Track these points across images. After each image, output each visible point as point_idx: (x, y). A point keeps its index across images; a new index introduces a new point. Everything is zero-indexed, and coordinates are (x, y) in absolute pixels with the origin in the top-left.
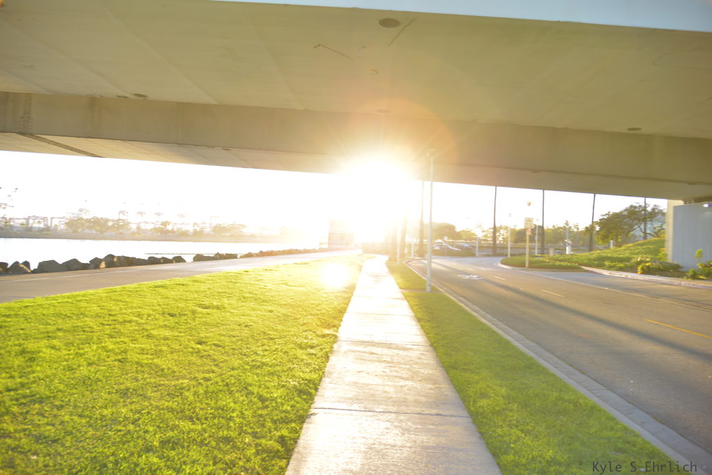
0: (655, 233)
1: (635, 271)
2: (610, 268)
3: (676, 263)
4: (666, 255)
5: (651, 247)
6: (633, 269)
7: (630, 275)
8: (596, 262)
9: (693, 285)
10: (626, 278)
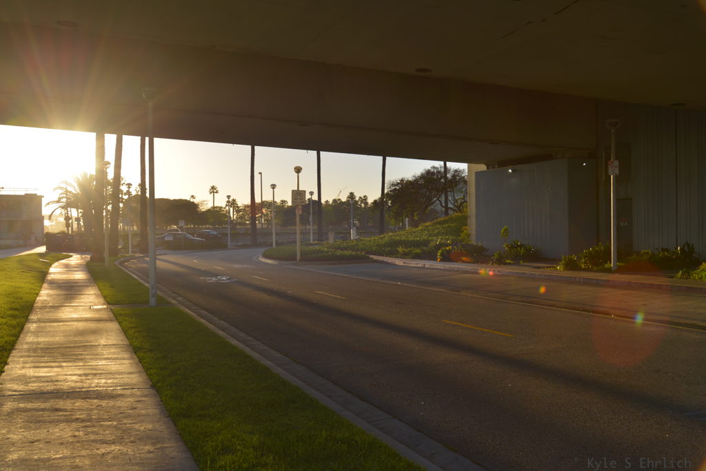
0: (457, 207)
1: (435, 259)
2: (405, 256)
3: (480, 244)
4: (469, 235)
5: (453, 225)
6: (431, 256)
7: (428, 264)
8: (387, 249)
9: (499, 271)
10: (424, 267)
